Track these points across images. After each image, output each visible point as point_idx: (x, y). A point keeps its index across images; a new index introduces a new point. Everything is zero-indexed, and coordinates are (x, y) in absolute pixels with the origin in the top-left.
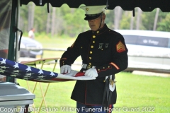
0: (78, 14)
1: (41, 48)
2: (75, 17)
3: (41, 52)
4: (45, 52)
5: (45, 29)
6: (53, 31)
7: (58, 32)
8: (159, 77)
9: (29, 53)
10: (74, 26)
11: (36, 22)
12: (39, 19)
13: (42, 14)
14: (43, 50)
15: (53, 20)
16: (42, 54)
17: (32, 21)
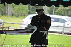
0: (20, 7)
1: (3, 22)
2: (18, 8)
3: (2, 24)
4: (4, 24)
5: (5, 14)
6: (8, 14)
7: (11, 15)
8: (55, 35)
10: (18, 12)
12: (2, 9)
13: (3, 7)
14: (3, 23)
15: (8, 10)
16: (3, 25)
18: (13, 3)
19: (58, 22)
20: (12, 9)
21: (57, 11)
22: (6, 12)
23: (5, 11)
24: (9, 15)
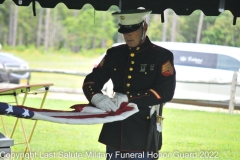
0: (85, 18)
1: (28, 68)
2: (80, 22)
3: (27, 75)
4: (33, 74)
5: (34, 40)
6: (46, 43)
7: (55, 45)
9: (9, 75)
10: (78, 35)
11: (21, 29)
12: (25, 24)
13: (30, 18)
14: (30, 71)
15: (47, 27)
16: (29, 78)
17: (15, 28)
18: (62, 6)
19: (214, 67)
20: (58, 24)
21: (211, 31)
22: (39, 34)
23: (36, 29)
24: (49, 46)
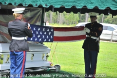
18: (65, 12)
19: (107, 30)
21: (106, 20)
22: (58, 20)
24: (61, 23)
